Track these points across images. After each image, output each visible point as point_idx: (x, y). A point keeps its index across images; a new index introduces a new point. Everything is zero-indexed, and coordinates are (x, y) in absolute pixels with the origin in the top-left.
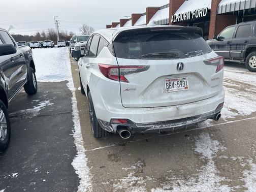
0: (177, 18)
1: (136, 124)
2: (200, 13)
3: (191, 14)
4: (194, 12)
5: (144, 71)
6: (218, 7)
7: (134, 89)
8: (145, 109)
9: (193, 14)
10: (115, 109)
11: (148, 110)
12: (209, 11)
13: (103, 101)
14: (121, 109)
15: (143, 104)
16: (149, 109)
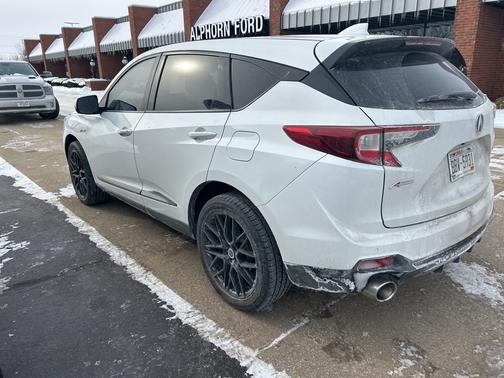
0: (202, 33)
1: (412, 262)
2: (250, 25)
3: (232, 27)
4: (238, 23)
5: (431, 136)
6: (282, 16)
7: (410, 182)
8: (425, 226)
9: (237, 26)
10: (366, 235)
11: (430, 227)
12: (266, 22)
13: (332, 220)
14: (381, 232)
15: (424, 215)
16: (431, 223)
